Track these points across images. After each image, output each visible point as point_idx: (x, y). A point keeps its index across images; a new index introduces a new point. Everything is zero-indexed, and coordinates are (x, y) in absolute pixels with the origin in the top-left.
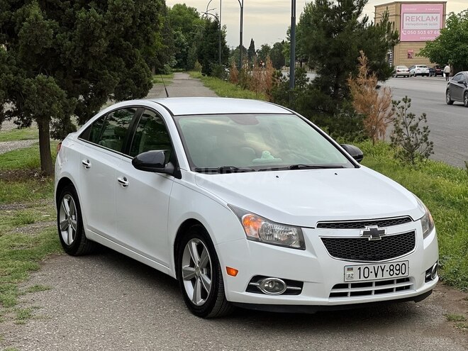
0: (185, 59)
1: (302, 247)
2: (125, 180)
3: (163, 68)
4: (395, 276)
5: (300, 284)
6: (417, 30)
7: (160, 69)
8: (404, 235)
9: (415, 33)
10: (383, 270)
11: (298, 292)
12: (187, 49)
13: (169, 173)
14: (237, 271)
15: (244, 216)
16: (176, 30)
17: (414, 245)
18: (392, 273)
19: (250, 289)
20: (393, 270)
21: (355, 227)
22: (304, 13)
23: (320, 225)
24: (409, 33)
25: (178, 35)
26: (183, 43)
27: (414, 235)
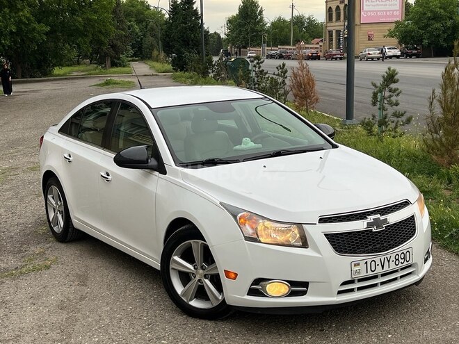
0: (140, 49)
1: (305, 245)
2: (108, 175)
3: (119, 59)
4: (400, 265)
5: (306, 284)
6: (377, 11)
7: (116, 61)
8: (405, 220)
9: (375, 14)
10: (389, 261)
11: (304, 293)
12: (142, 39)
13: (153, 169)
14: (236, 275)
15: (239, 215)
16: (130, 21)
17: (415, 230)
18: (397, 262)
19: (252, 292)
20: (398, 259)
21: (357, 219)
22: (242, 4)
23: (323, 220)
24: (369, 14)
25: (132, 25)
26: (137, 34)
27: (414, 219)
